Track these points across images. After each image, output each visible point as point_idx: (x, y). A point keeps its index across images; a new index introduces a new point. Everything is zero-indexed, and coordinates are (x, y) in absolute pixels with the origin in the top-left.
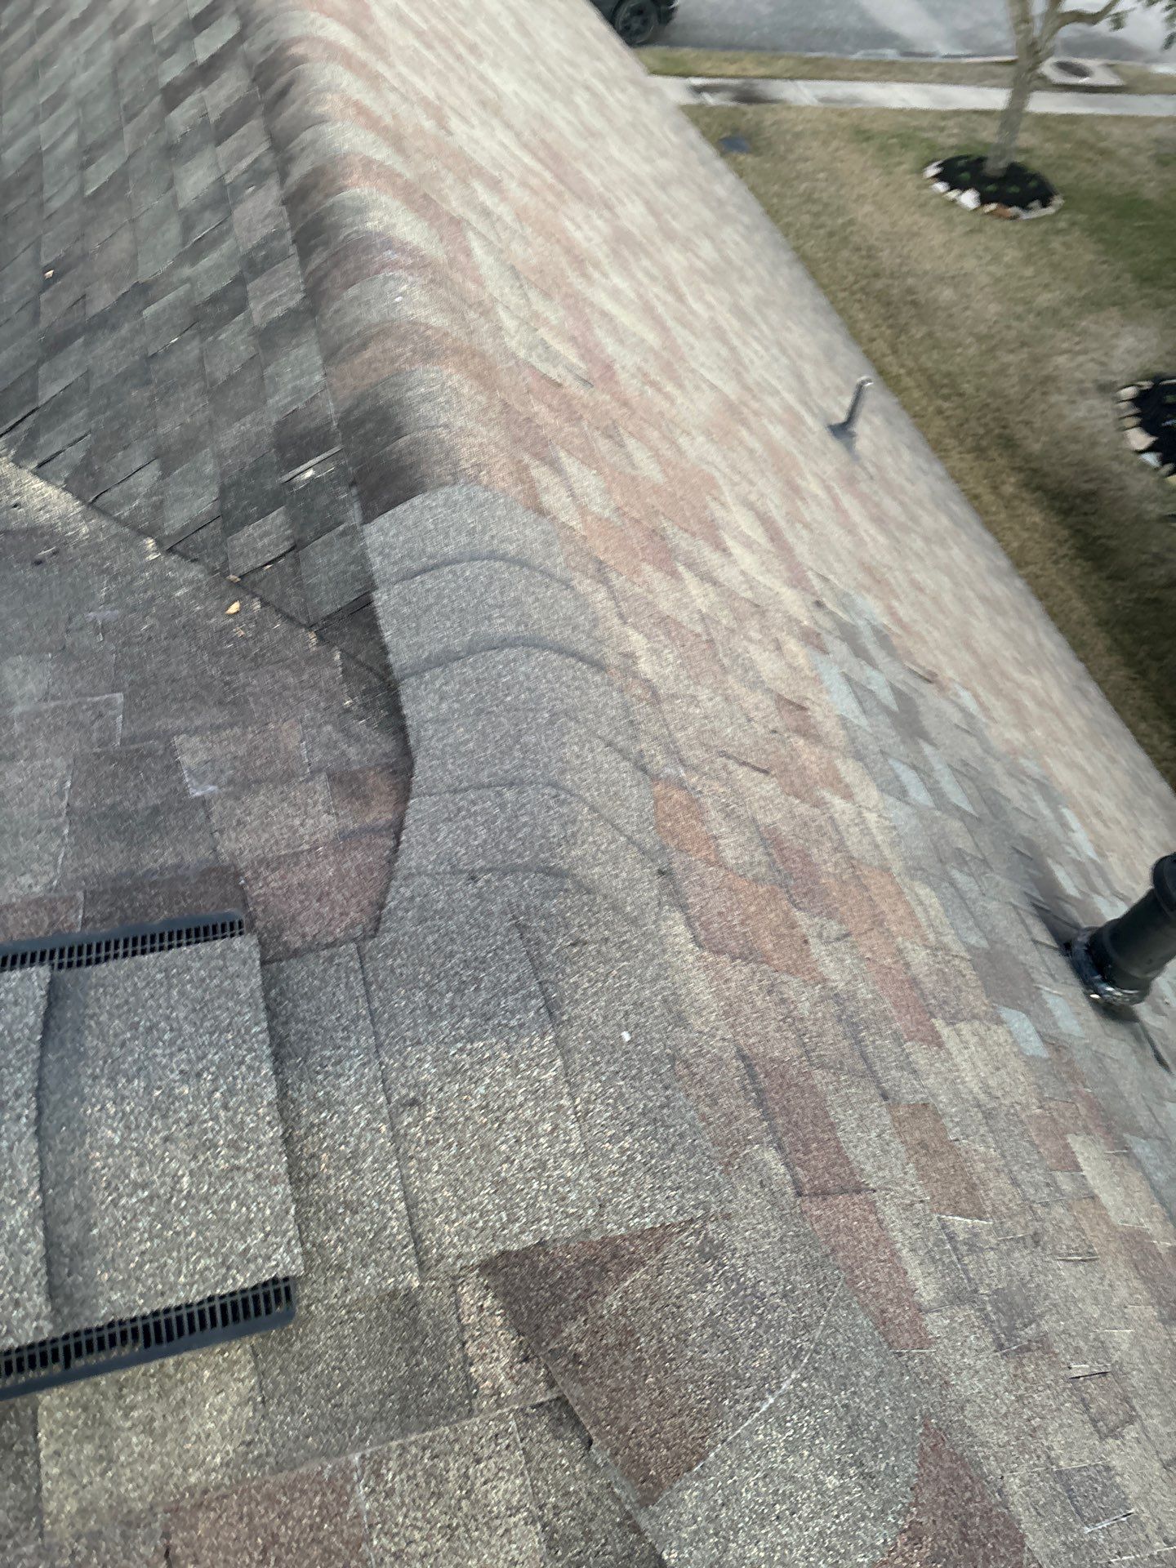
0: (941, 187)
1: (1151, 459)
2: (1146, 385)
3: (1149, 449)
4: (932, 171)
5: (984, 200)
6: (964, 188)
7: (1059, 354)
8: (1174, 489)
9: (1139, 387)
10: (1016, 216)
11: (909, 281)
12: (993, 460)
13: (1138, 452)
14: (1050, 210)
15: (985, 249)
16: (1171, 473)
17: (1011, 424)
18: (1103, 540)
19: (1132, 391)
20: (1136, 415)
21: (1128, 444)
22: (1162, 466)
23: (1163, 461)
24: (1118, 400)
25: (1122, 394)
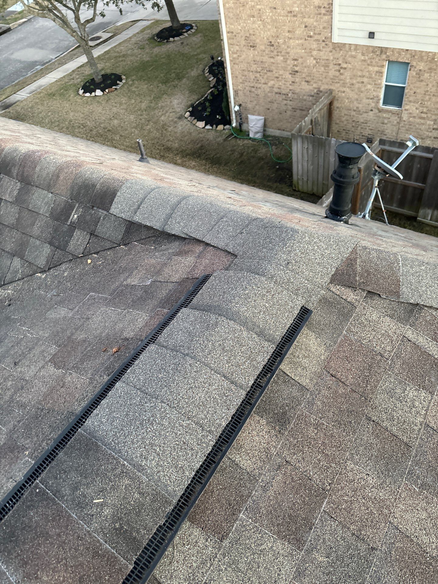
0: (88, 94)
1: (208, 127)
2: (191, 109)
4: (81, 92)
5: (103, 90)
6: (95, 91)
7: (161, 117)
8: (221, 131)
9: (189, 111)
10: (116, 89)
11: (102, 126)
12: (168, 157)
13: (204, 128)
14: (124, 81)
15: (116, 103)
16: (217, 127)
17: (164, 144)
18: (215, 156)
19: (188, 114)
20: (195, 119)
21: (199, 127)
22: (212, 127)
23: (212, 126)
24: (186, 118)
25: (186, 116)
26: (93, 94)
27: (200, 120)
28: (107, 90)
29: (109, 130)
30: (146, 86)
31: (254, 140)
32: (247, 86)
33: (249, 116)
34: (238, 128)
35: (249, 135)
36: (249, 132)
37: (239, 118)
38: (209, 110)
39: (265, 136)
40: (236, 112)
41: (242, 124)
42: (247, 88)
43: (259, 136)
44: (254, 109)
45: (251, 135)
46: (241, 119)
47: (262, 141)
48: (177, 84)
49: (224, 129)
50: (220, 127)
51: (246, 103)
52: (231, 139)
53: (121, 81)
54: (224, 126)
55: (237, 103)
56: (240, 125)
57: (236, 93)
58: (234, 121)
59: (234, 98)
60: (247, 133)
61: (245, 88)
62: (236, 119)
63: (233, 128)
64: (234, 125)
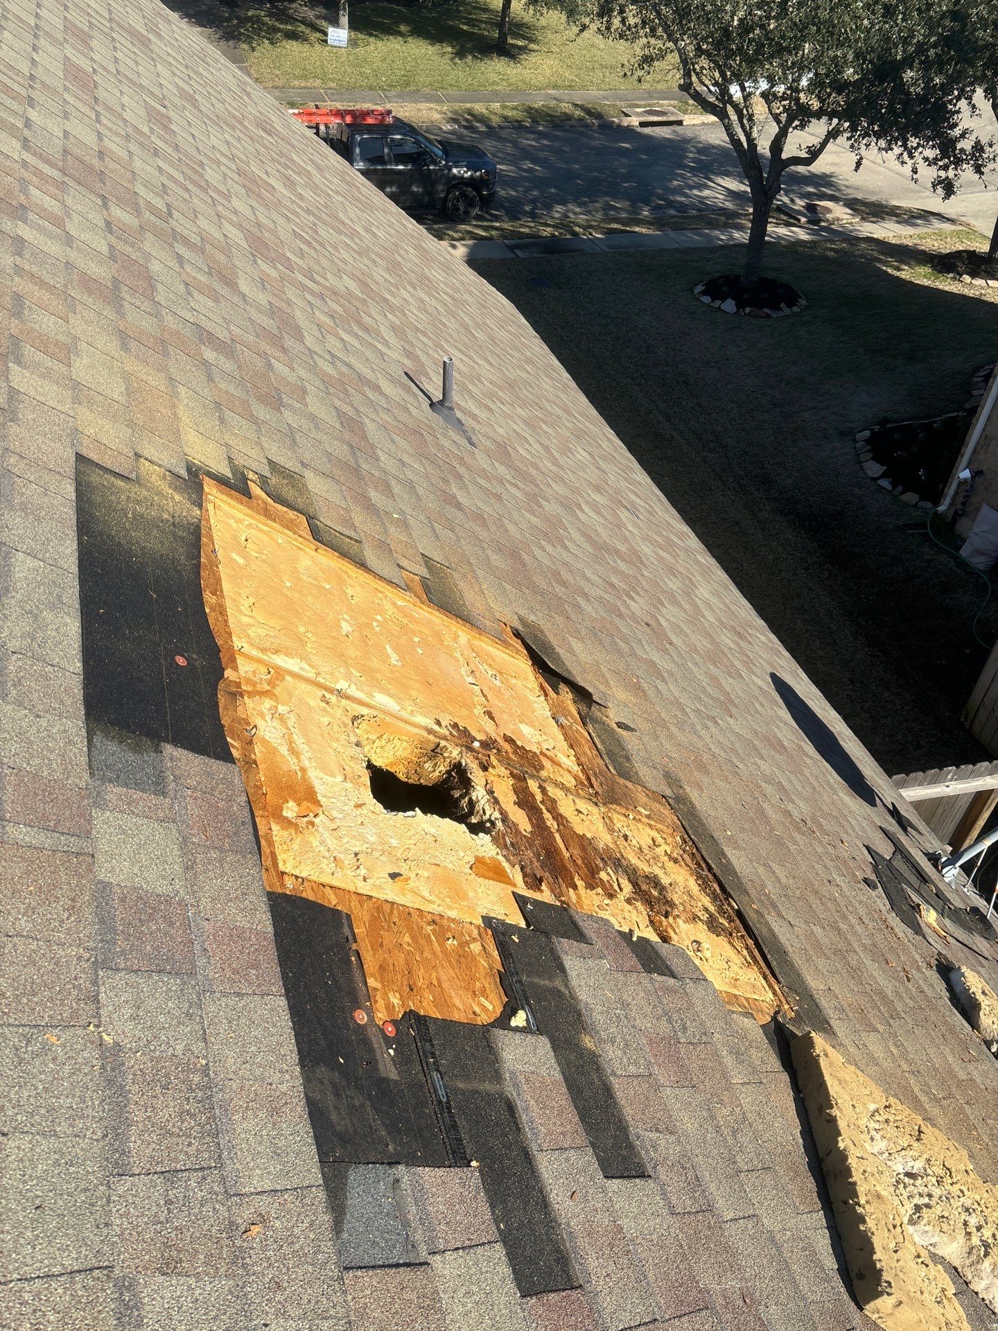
0: (706, 299)
1: (885, 483)
2: (877, 428)
3: (883, 476)
4: (700, 288)
5: (740, 305)
6: (723, 299)
8: (907, 506)
9: (872, 430)
10: (768, 316)
13: (875, 479)
14: (795, 309)
15: (744, 340)
16: (903, 493)
17: (767, 466)
18: (848, 549)
21: (864, 472)
22: (893, 489)
23: (894, 486)
24: (855, 441)
25: (859, 436)
26: (717, 303)
27: (877, 459)
28: (748, 310)
31: (962, 563)
33: (985, 505)
34: (949, 520)
35: (958, 548)
36: (964, 541)
37: (960, 499)
38: (914, 449)
40: (963, 483)
41: (961, 516)
43: (980, 562)
45: (964, 552)
46: (964, 504)
47: (979, 576)
48: (898, 367)
49: (915, 506)
50: (911, 497)
52: (912, 535)
53: (790, 306)
58: (947, 501)
59: (975, 450)
60: (958, 543)
62: (954, 498)
63: (936, 514)
64: (941, 508)
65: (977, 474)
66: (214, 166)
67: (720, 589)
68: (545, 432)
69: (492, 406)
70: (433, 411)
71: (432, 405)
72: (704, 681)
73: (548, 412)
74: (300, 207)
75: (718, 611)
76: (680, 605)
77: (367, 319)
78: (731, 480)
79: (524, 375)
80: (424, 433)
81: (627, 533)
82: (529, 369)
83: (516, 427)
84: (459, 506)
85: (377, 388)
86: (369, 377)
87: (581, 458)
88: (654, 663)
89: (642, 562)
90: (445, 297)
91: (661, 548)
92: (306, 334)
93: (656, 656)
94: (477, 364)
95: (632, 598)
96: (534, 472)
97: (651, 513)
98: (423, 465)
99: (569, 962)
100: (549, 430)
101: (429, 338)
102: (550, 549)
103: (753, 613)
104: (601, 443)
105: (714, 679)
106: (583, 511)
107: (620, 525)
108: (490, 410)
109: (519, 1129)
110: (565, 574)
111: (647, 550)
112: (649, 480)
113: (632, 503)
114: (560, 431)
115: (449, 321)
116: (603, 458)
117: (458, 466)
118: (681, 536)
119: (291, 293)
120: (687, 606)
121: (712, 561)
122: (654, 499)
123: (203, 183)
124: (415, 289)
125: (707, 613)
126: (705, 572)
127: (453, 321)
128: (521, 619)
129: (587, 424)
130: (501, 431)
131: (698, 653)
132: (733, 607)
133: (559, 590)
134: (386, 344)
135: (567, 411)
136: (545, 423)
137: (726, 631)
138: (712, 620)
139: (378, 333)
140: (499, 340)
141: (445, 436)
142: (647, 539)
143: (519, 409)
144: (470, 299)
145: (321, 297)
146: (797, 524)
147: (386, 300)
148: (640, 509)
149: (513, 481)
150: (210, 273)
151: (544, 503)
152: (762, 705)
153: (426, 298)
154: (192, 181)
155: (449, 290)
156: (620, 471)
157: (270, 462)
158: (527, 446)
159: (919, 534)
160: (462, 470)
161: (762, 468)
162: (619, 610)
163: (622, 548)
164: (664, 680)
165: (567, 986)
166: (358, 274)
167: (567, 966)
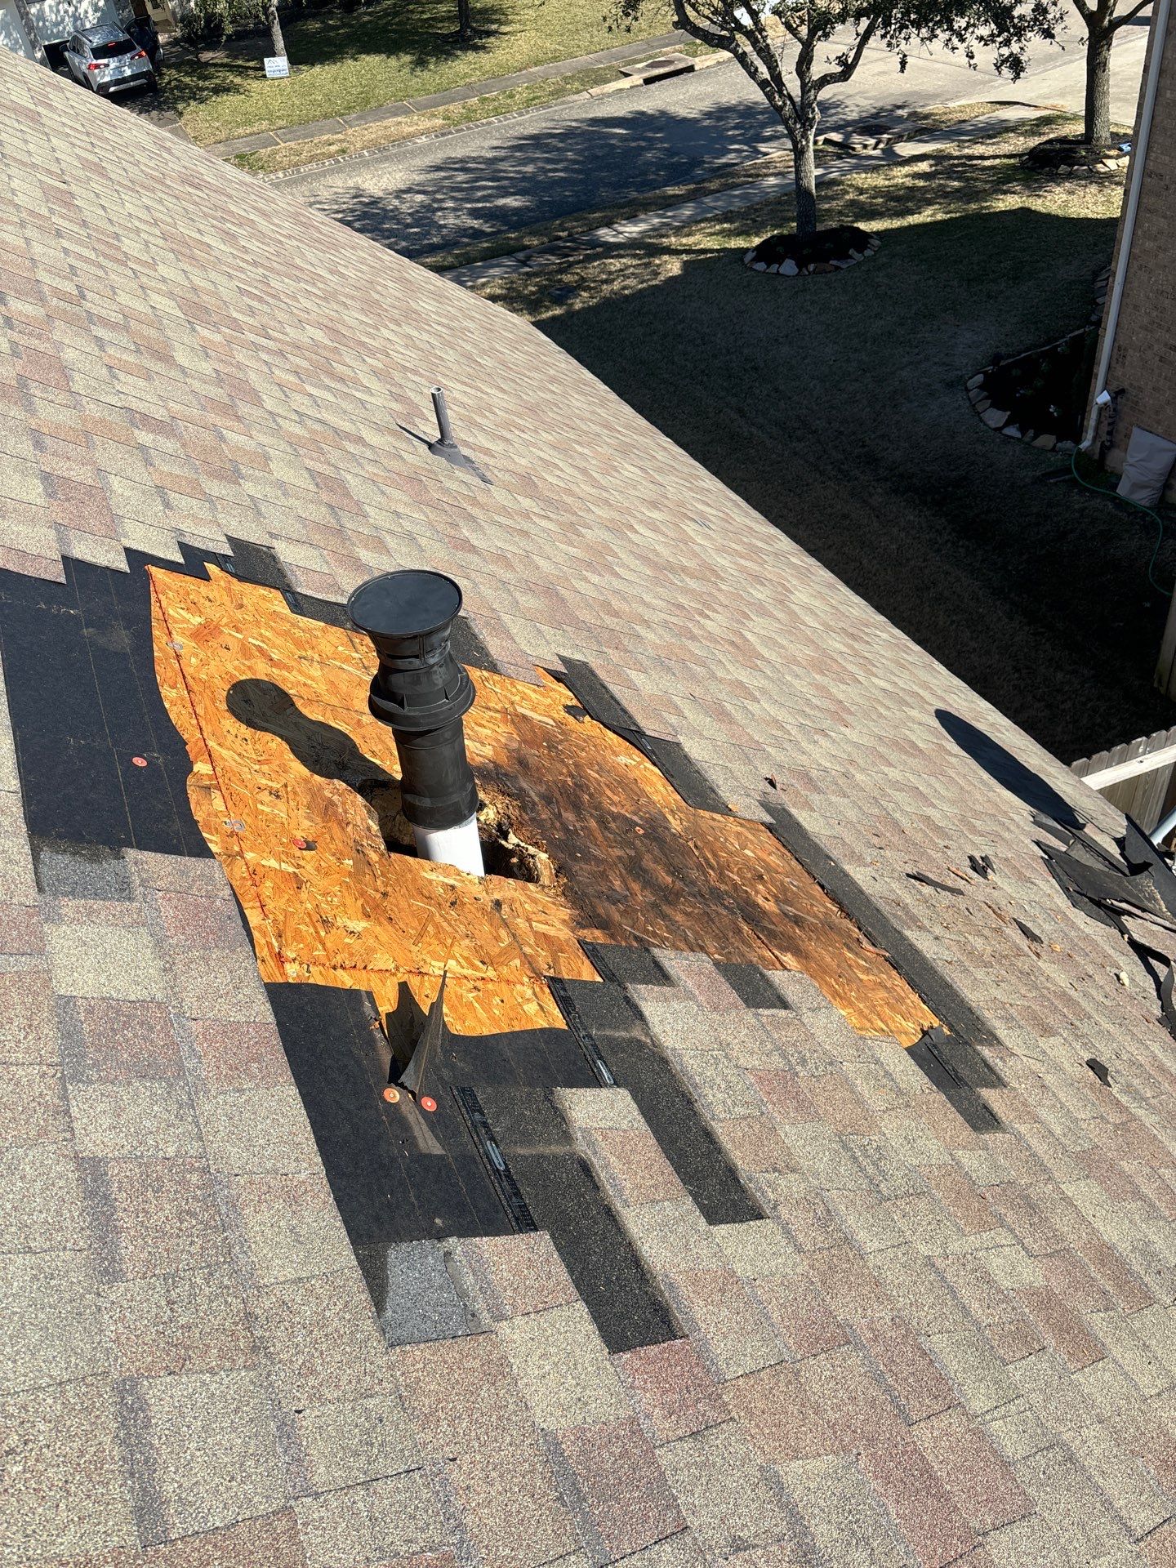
1: (1013, 431)
2: (990, 369)
3: (1007, 424)
4: (749, 256)
5: (801, 264)
7: (902, 369)
8: (1042, 450)
9: (985, 373)
10: (837, 268)
11: (746, 351)
12: (856, 479)
13: (999, 429)
14: (868, 253)
15: (813, 302)
16: (1035, 437)
17: (868, 442)
18: (983, 516)
19: (980, 378)
20: (986, 398)
21: (985, 424)
22: (1023, 435)
23: (1023, 431)
24: (967, 390)
25: (970, 384)
26: (774, 268)
27: (997, 405)
28: (811, 267)
29: (755, 369)
30: (916, 278)
31: (1122, 504)
32: (1157, 340)
33: (1135, 429)
34: (1096, 457)
35: (1115, 487)
36: (1119, 477)
37: (1105, 428)
38: (1039, 383)
39: (1162, 504)
40: (1103, 408)
41: (1109, 448)
42: (1156, 347)
43: (1142, 498)
44: (1157, 413)
45: (1122, 490)
46: (1110, 433)
47: (1146, 514)
48: (1002, 292)
49: (1053, 449)
50: (1046, 441)
51: (1140, 389)
52: (1055, 484)
53: (860, 251)
54: (1059, 440)
55: (1114, 386)
56: (1105, 450)
57: (1119, 350)
58: (1090, 434)
59: (1109, 367)
60: (1113, 480)
61: (1150, 347)
62: (1097, 429)
63: (1079, 452)
64: (1085, 444)
65: (1117, 394)
66: (132, 235)
67: (825, 590)
68: (580, 454)
69: (509, 436)
70: (433, 453)
71: (430, 446)
72: (809, 692)
73: (584, 432)
74: (247, 262)
75: (822, 615)
76: (771, 616)
77: (339, 369)
78: (830, 467)
79: (549, 396)
80: (424, 479)
81: (696, 548)
82: (553, 389)
83: (541, 454)
84: (473, 549)
85: (360, 440)
86: (348, 430)
87: (631, 475)
88: (741, 682)
89: (718, 576)
90: (439, 328)
91: (742, 557)
92: (265, 397)
93: (743, 676)
94: (487, 394)
95: (708, 617)
96: (569, 500)
97: (727, 521)
98: (424, 513)
99: (649, 1009)
100: (585, 451)
101: (421, 376)
102: (595, 579)
103: (870, 610)
104: (654, 454)
105: (822, 689)
106: (636, 532)
107: (686, 540)
108: (507, 440)
109: (597, 1188)
110: (616, 603)
111: (722, 561)
112: (721, 485)
113: (701, 514)
114: (600, 449)
115: (446, 353)
116: (660, 470)
117: (469, 508)
118: (768, 540)
119: (241, 356)
120: (780, 615)
121: (812, 561)
122: (729, 504)
123: (121, 257)
124: (400, 325)
125: (809, 620)
126: (803, 574)
127: (451, 352)
128: (564, 660)
129: (635, 437)
130: (523, 462)
131: (799, 664)
132: (842, 608)
133: (610, 621)
134: (368, 391)
135: (607, 426)
136: (579, 443)
137: (834, 635)
138: (816, 625)
139: (357, 382)
140: (513, 363)
141: (450, 478)
142: (723, 549)
143: (543, 434)
144: (471, 325)
145: (281, 353)
146: (917, 502)
147: (363, 344)
148: (712, 519)
149: (543, 513)
150: (138, 351)
151: (583, 531)
152: (888, 708)
153: (415, 333)
154: (105, 256)
155: (444, 320)
156: (682, 482)
157: (230, 539)
158: (558, 473)
159: (1064, 481)
160: (475, 511)
161: (863, 446)
162: (691, 632)
163: (691, 564)
164: (756, 700)
165: (647, 1034)
166: (325, 322)
167: (647, 1013)
